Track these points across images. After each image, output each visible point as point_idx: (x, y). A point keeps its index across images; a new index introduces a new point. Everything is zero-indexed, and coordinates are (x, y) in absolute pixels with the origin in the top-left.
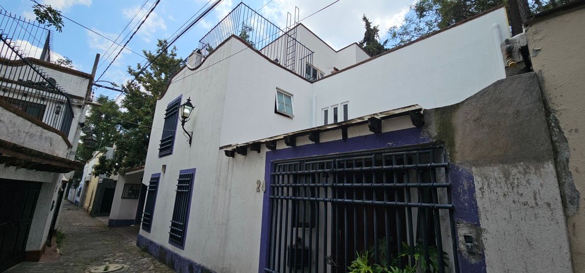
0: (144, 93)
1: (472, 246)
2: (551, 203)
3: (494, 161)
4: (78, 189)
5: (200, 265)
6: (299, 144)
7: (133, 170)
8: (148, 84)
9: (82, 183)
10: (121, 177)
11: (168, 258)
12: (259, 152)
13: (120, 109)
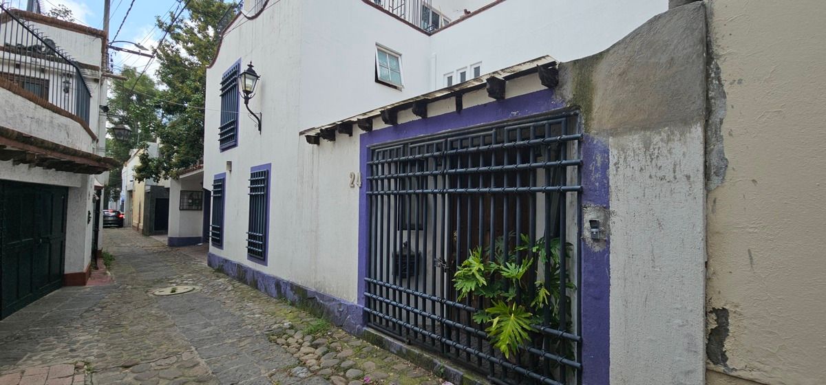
0: (186, 60)
1: (597, 232)
2: (692, 176)
3: (635, 128)
4: (120, 202)
5: (288, 282)
6: (401, 121)
7: (189, 172)
8: (190, 45)
9: (123, 194)
10: (174, 181)
11: (249, 277)
12: (351, 135)
13: (157, 86)
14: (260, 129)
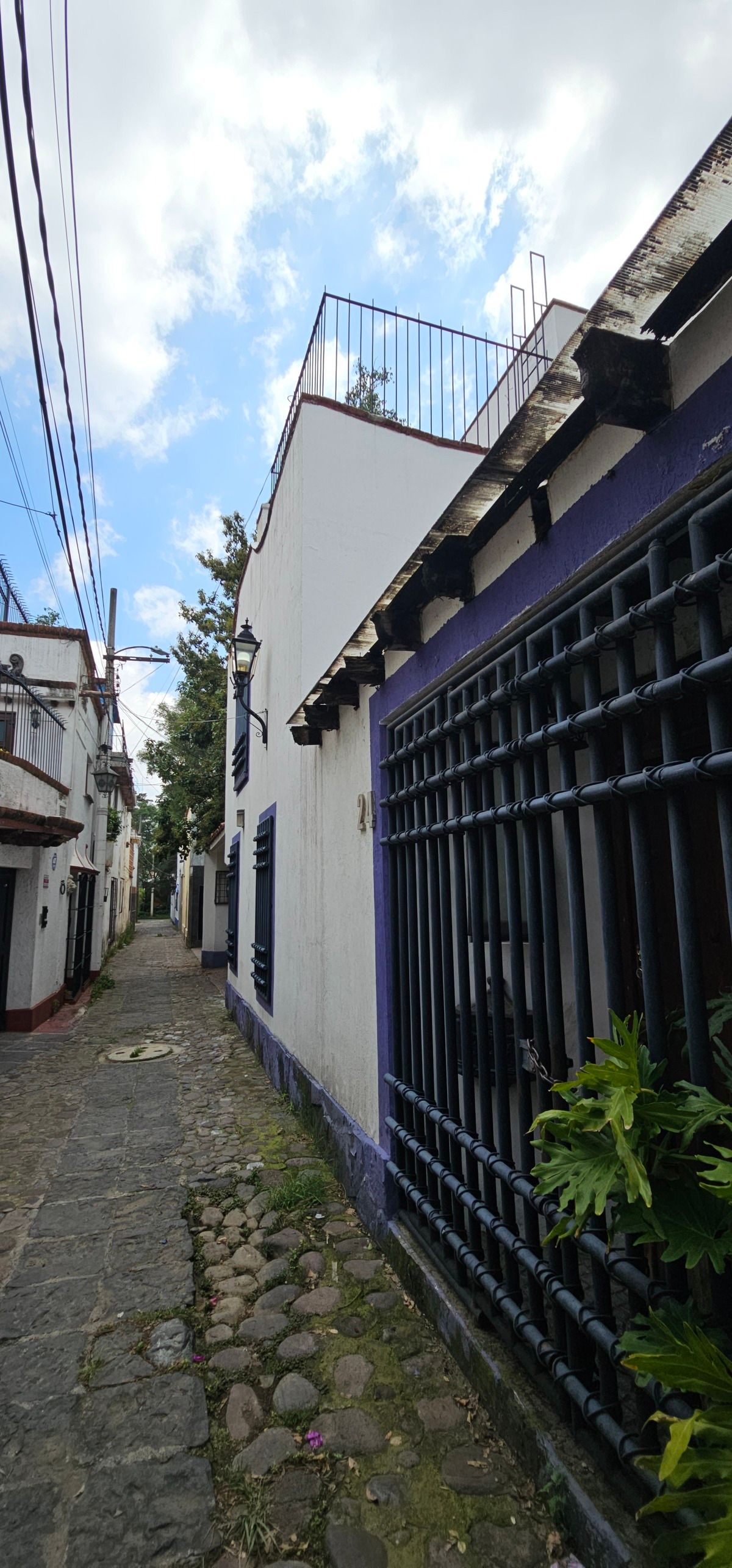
5: (291, 1057)
6: (429, 634)
7: (215, 838)
10: (208, 857)
11: (255, 1036)
12: (357, 708)
14: (265, 741)
